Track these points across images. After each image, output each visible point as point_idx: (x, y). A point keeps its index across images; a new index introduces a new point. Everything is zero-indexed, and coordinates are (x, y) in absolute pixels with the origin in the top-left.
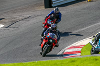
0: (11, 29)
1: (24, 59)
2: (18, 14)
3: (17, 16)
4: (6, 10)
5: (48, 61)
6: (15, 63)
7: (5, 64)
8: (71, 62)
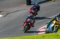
0: (6, 18)
1: (15, 35)
2: (11, 9)
3: (10, 10)
4: (3, 6)
5: (29, 36)
6: (9, 38)
7: (3, 38)
8: (43, 37)
